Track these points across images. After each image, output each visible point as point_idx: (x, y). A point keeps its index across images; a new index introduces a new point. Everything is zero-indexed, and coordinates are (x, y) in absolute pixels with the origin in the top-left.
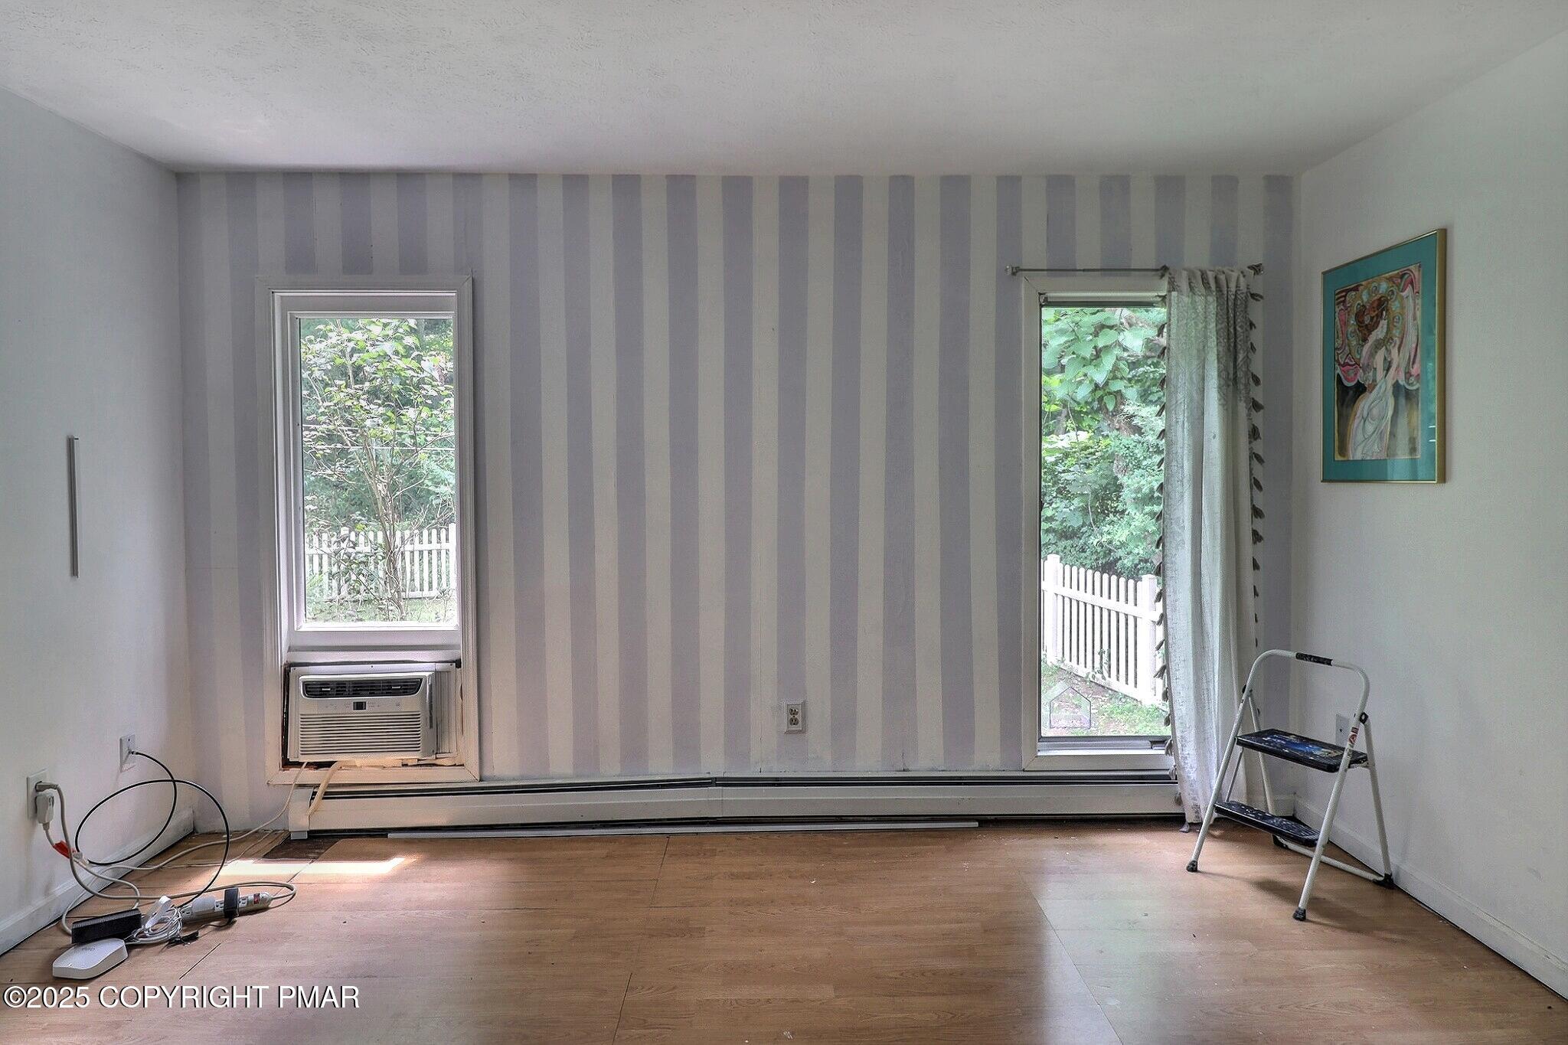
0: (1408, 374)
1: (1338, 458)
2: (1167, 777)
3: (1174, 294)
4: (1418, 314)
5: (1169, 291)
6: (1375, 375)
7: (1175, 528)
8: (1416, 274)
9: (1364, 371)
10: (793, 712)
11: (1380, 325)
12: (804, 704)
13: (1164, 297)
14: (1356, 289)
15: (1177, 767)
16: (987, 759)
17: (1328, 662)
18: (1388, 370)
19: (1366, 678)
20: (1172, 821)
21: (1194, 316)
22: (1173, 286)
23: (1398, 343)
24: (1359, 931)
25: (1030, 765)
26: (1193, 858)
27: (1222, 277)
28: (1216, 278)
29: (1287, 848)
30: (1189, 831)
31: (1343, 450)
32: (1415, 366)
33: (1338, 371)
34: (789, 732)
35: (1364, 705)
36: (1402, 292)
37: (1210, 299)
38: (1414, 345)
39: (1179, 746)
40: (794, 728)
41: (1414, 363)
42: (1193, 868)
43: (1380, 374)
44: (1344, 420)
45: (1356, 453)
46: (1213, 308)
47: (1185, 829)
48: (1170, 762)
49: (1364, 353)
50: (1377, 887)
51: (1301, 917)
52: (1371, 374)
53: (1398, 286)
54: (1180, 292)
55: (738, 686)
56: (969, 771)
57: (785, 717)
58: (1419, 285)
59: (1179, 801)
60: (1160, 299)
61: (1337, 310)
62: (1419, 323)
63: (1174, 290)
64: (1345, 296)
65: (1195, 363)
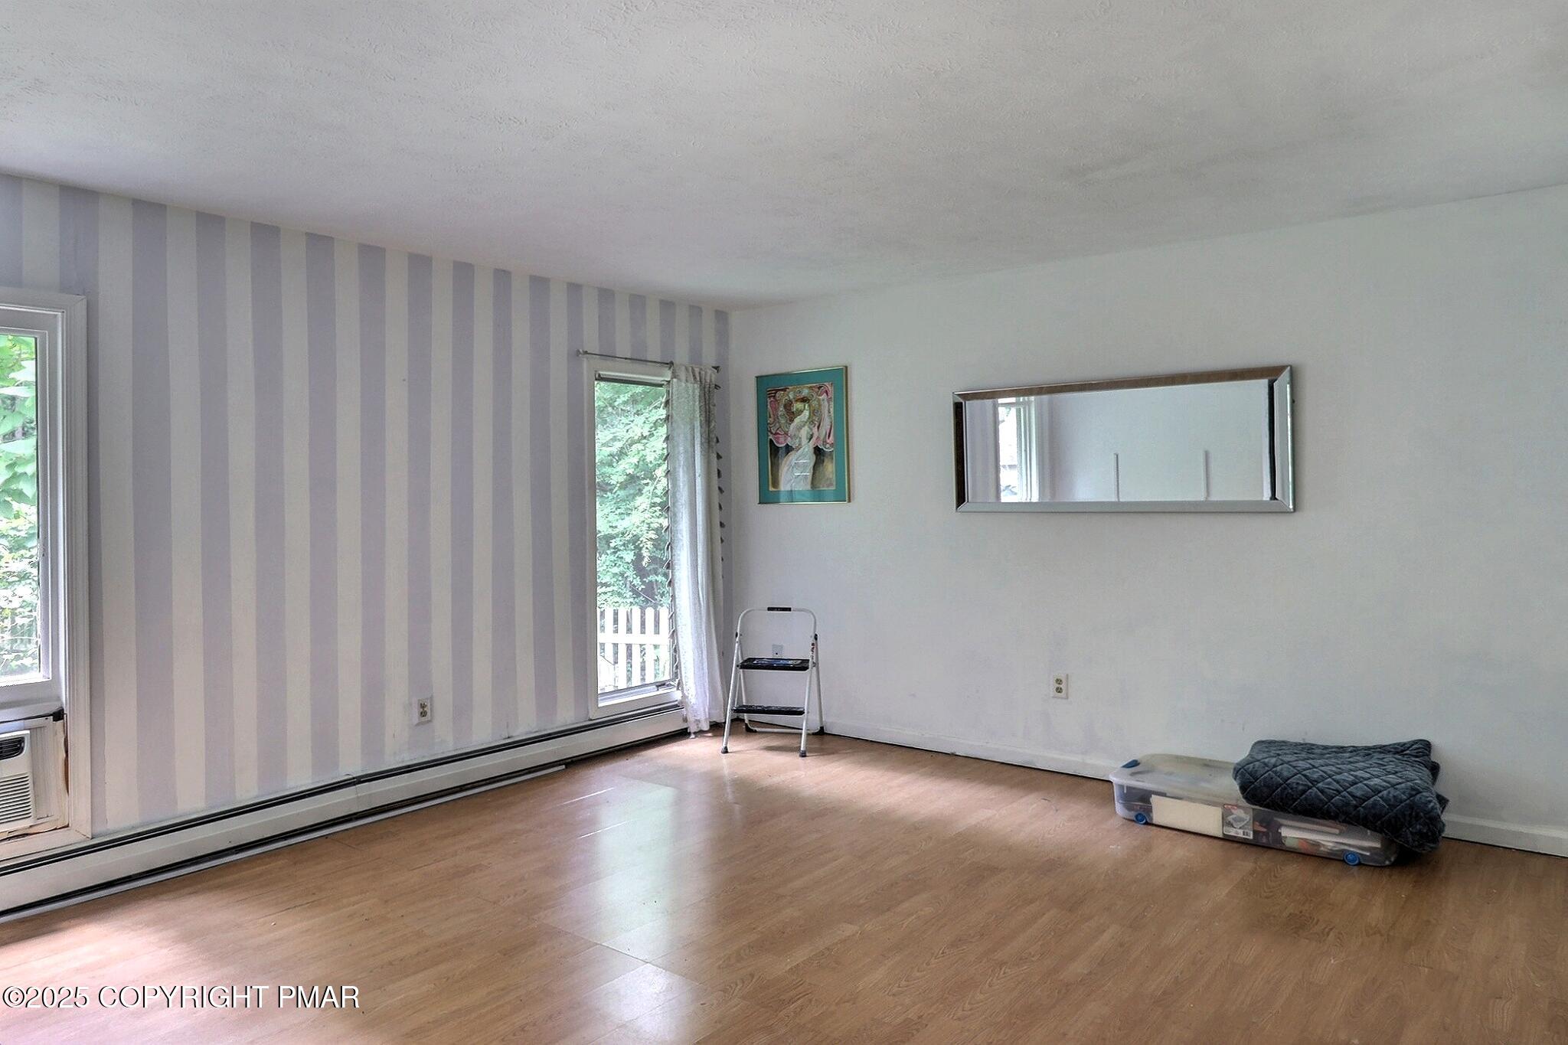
0: (825, 442)
1: (771, 489)
2: (677, 706)
3: (675, 380)
4: (832, 410)
5: (672, 378)
6: (800, 441)
7: (679, 536)
8: (830, 388)
9: (792, 439)
10: (423, 706)
11: (803, 414)
12: (431, 698)
13: (669, 382)
14: (784, 390)
15: (684, 696)
16: (566, 717)
17: (789, 609)
18: (810, 440)
19: (814, 617)
20: (682, 734)
21: (686, 396)
22: (674, 376)
23: (817, 424)
24: (833, 753)
25: (595, 715)
26: (724, 746)
27: (703, 373)
28: (700, 373)
29: (756, 731)
30: (696, 737)
31: (776, 483)
32: (831, 438)
33: (770, 437)
34: (418, 725)
35: (815, 631)
36: (820, 396)
37: (696, 385)
38: (829, 427)
39: (684, 683)
40: (423, 719)
41: (829, 436)
42: (726, 751)
43: (804, 441)
44: (775, 467)
45: (784, 486)
46: (697, 392)
47: (693, 736)
48: (677, 695)
49: (791, 428)
50: (814, 736)
51: (803, 755)
52: (797, 440)
53: (817, 393)
54: (680, 380)
55: (374, 690)
56: (552, 729)
57: (416, 711)
58: (831, 394)
59: (685, 720)
60: (665, 383)
61: (769, 401)
62: (833, 415)
63: (675, 378)
64: (775, 393)
65: (689, 427)
